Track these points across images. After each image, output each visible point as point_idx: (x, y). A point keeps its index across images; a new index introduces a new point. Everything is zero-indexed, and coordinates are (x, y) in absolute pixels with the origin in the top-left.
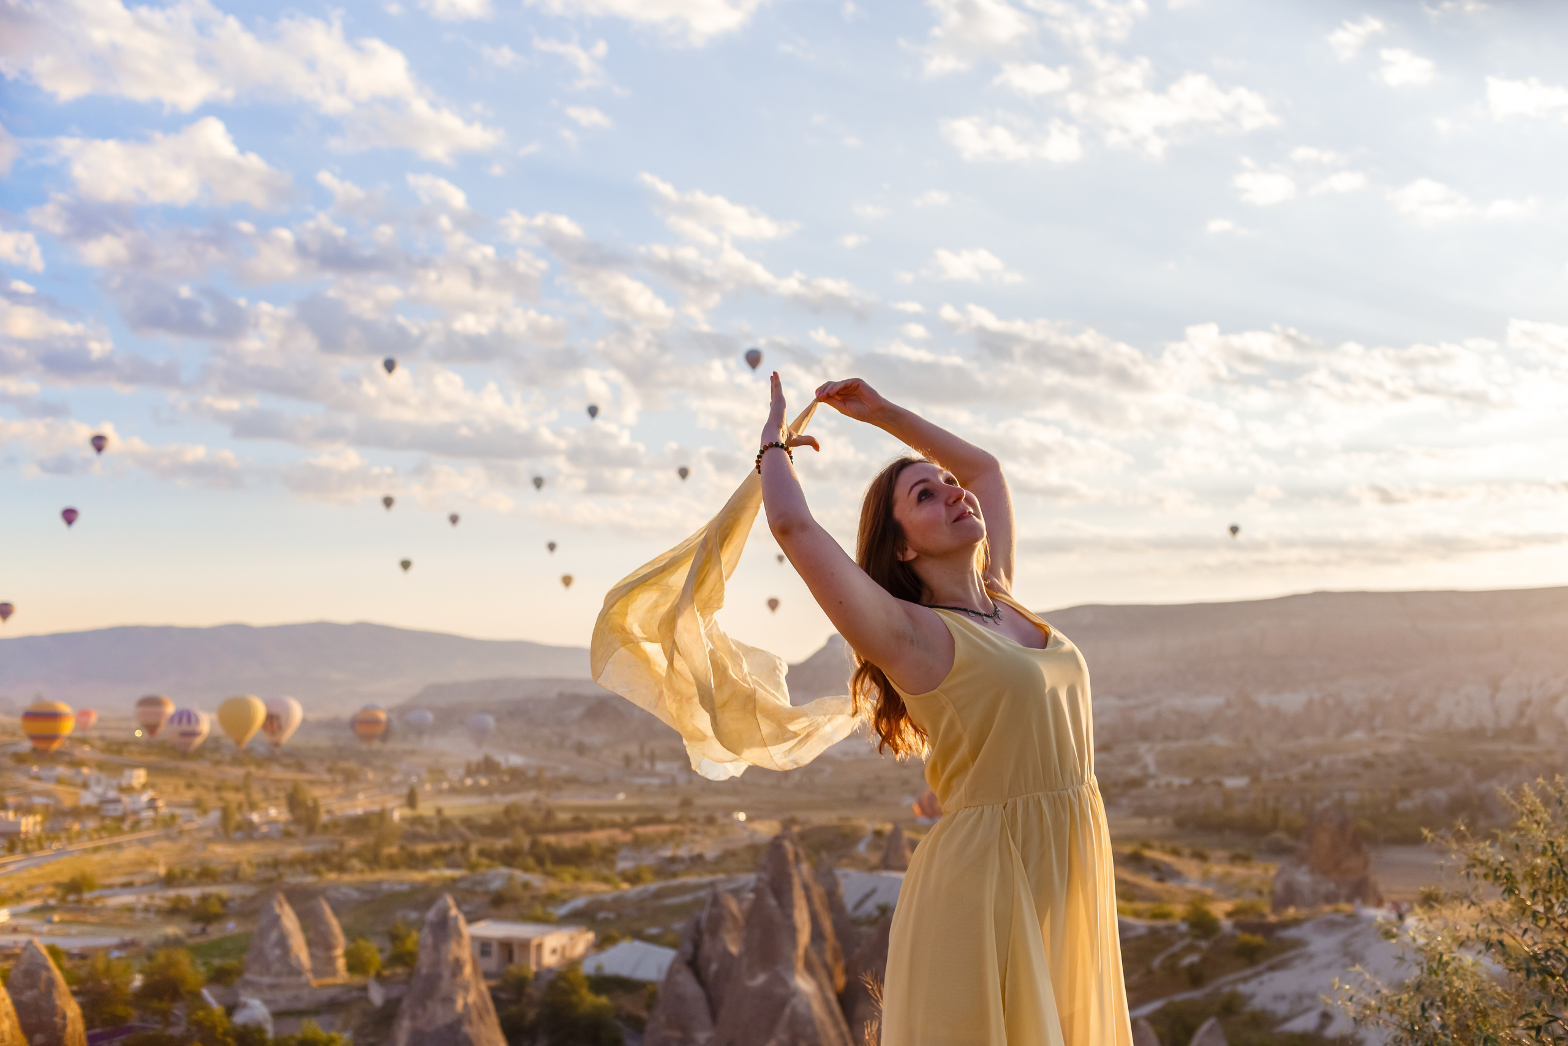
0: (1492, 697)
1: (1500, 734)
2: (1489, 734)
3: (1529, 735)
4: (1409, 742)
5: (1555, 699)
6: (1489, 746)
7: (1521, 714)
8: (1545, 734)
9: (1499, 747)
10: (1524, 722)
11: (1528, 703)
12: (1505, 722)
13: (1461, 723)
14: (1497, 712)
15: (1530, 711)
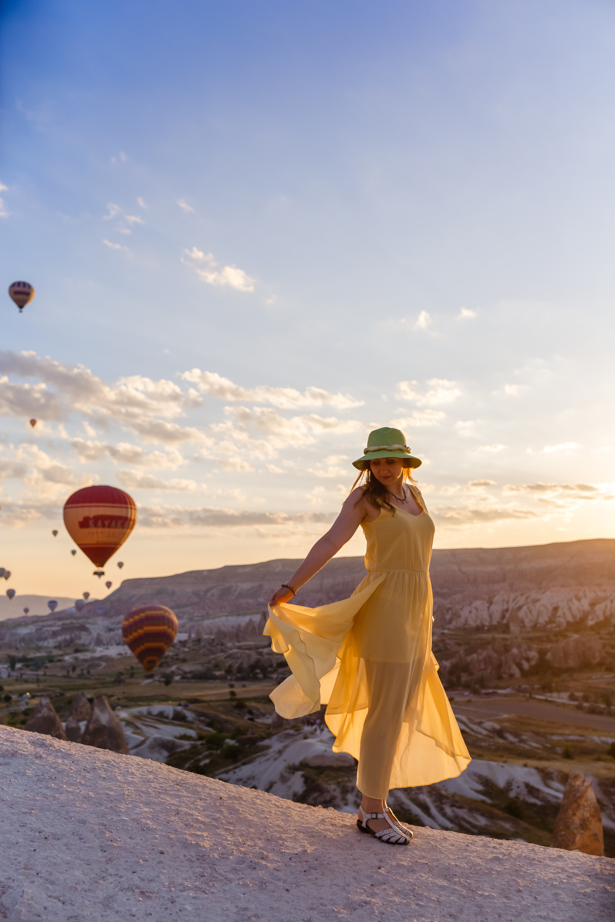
0: (489, 608)
1: (492, 628)
2: (486, 628)
3: (506, 629)
4: (443, 634)
5: (520, 608)
6: (484, 636)
7: (503, 617)
8: (514, 628)
9: (488, 636)
10: (505, 621)
11: (507, 610)
12: (495, 623)
13: (472, 623)
14: (491, 616)
15: (507, 615)
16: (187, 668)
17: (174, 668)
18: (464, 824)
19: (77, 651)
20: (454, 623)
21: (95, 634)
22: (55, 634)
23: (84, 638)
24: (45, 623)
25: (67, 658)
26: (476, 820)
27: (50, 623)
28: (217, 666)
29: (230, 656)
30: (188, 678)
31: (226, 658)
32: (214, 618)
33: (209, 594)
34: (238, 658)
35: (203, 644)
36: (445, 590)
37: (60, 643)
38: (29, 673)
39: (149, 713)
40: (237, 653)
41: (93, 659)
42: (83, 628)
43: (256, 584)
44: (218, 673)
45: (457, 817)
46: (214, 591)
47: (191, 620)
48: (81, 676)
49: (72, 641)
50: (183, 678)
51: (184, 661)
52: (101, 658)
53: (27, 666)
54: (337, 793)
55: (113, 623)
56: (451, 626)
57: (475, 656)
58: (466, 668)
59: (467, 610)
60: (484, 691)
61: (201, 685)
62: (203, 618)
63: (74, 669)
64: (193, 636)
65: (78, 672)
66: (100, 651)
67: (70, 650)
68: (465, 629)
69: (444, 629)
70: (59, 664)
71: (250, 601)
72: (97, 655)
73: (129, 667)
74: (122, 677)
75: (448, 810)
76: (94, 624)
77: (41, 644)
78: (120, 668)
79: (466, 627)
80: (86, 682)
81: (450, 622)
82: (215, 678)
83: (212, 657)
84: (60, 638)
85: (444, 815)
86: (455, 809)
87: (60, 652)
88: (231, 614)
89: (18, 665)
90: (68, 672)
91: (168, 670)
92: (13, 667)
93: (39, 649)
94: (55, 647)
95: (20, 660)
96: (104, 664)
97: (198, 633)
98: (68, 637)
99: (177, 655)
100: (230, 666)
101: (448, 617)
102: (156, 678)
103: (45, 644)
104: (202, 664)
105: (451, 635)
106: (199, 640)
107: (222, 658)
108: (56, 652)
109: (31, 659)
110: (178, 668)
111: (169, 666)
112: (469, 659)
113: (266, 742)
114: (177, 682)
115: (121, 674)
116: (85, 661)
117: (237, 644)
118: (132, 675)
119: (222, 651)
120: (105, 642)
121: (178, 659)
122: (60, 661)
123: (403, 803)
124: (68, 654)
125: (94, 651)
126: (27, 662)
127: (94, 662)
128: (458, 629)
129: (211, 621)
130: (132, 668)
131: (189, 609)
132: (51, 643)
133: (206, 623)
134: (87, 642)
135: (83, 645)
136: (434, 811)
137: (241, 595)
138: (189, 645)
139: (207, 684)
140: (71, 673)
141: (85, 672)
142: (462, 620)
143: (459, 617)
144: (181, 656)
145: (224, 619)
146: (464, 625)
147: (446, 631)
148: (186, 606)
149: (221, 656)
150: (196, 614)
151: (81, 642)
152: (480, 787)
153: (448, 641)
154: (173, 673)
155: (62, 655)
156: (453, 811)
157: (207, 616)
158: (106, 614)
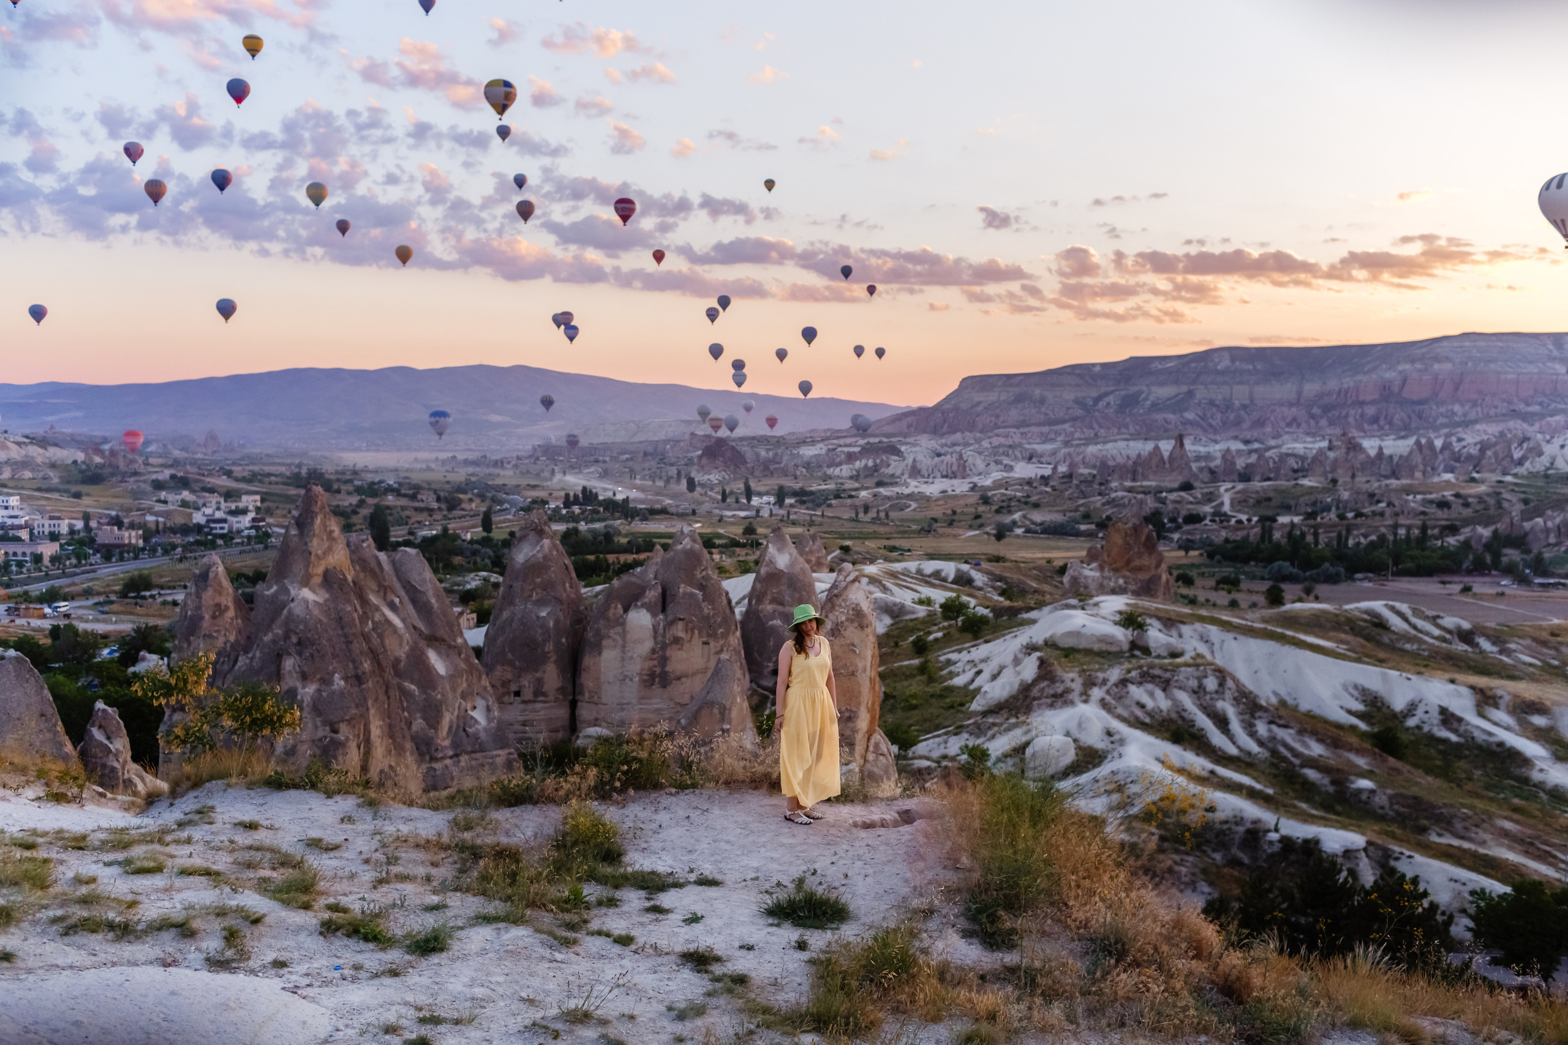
16: (1038, 517)
17: (1017, 516)
18: (1282, 750)
19: (880, 484)
20: (1527, 464)
21: (909, 461)
22: (851, 458)
23: (895, 466)
24: (841, 442)
25: (863, 494)
26: (1307, 747)
27: (848, 441)
28: (1086, 517)
29: (1112, 502)
30: (1036, 532)
31: (1104, 504)
32: (1105, 443)
33: (1101, 404)
34: (1124, 506)
35: (1075, 482)
36: (1536, 408)
37: (858, 471)
38: (802, 513)
39: (919, 571)
40: (1123, 498)
41: (899, 496)
42: (894, 451)
43: (1184, 388)
44: (1083, 527)
45: (1273, 739)
46: (1111, 399)
47: (1066, 444)
48: (874, 521)
49: (876, 469)
50: (1028, 531)
51: (1036, 506)
52: (910, 496)
53: (803, 502)
54: (1077, 686)
55: (942, 446)
56: (1521, 470)
57: (1539, 520)
58: (1519, 541)
59: (1557, 442)
60: (1538, 580)
61: (1052, 543)
62: (1088, 441)
63: (866, 509)
64: (1063, 469)
65: (872, 514)
66: (914, 486)
67: (870, 482)
68: (1546, 476)
69: (1505, 473)
70: (849, 501)
71: (1170, 417)
72: (907, 491)
73: (949, 512)
74: (935, 525)
75: (1262, 728)
76: (914, 445)
77: (830, 471)
78: (937, 512)
79: (1550, 472)
80: (882, 529)
81: (1520, 462)
82: (1078, 534)
83: (1081, 501)
84: (858, 464)
85: (1252, 734)
86: (1274, 727)
87: (857, 485)
88: (1135, 437)
89: (789, 501)
90: (857, 514)
91: (1007, 519)
92: (780, 502)
93: (826, 478)
94: (851, 478)
95: (794, 494)
96: (914, 505)
97: (1072, 466)
98: (870, 463)
99: (1028, 496)
100: (1109, 518)
101: (1517, 455)
102: (988, 529)
103: (837, 471)
104: (1064, 512)
105: (1516, 484)
106: (1069, 476)
107: (1098, 505)
108: (850, 485)
109: (812, 493)
110: (1024, 517)
111: (1010, 512)
112: (1527, 525)
113: (1032, 615)
114: (1018, 536)
115: (935, 520)
116: (889, 498)
117: (1128, 484)
118: (951, 524)
119: (1100, 494)
120: (924, 472)
121: (1026, 503)
122: (851, 497)
123: (1185, 710)
124: (867, 488)
125: (907, 485)
126: (802, 496)
127: (899, 503)
128: (1533, 475)
129: (1099, 447)
130: (954, 513)
131: (1067, 426)
132: (845, 470)
133: (1092, 449)
134: (898, 473)
135: (893, 476)
136: (1235, 726)
137: (1156, 407)
138: (1052, 483)
139: (1062, 543)
140: (861, 515)
141: (882, 515)
142: (1544, 460)
143: (1540, 454)
144: (1034, 499)
145: (1121, 444)
146: (1548, 469)
147: (1509, 478)
148: (1063, 422)
149: (1097, 501)
150: (1077, 435)
151: (890, 471)
152: (1359, 707)
153: (1506, 495)
154: (1014, 523)
155: (857, 489)
156: (1270, 731)
157: (1095, 439)
158: (935, 431)
